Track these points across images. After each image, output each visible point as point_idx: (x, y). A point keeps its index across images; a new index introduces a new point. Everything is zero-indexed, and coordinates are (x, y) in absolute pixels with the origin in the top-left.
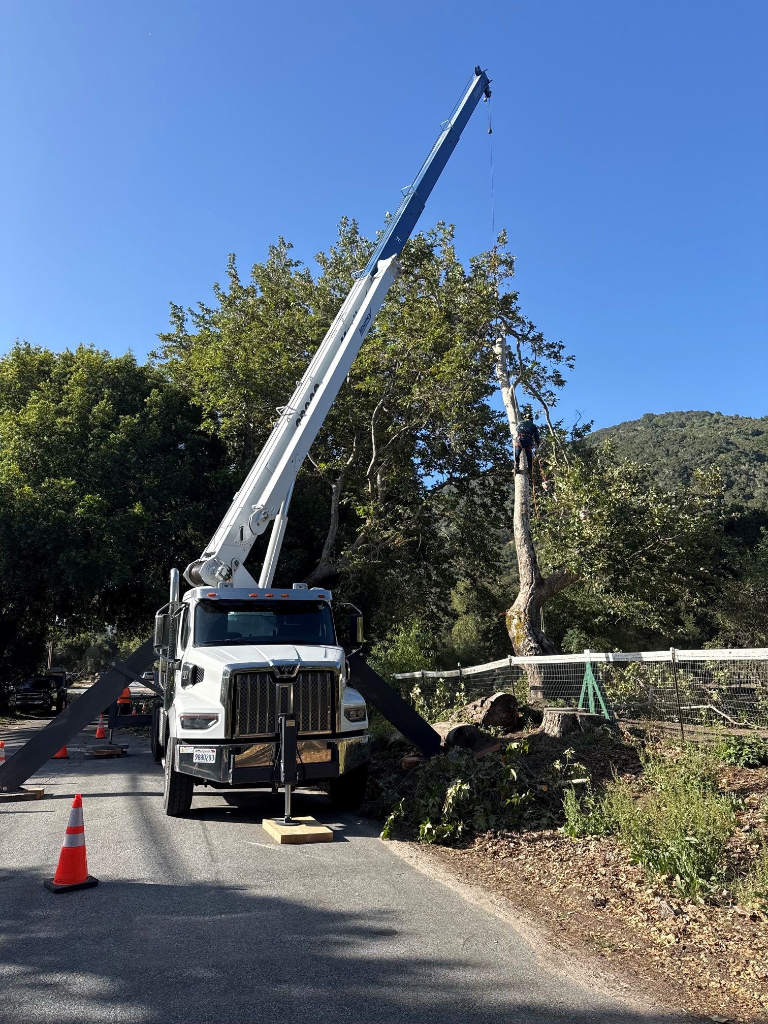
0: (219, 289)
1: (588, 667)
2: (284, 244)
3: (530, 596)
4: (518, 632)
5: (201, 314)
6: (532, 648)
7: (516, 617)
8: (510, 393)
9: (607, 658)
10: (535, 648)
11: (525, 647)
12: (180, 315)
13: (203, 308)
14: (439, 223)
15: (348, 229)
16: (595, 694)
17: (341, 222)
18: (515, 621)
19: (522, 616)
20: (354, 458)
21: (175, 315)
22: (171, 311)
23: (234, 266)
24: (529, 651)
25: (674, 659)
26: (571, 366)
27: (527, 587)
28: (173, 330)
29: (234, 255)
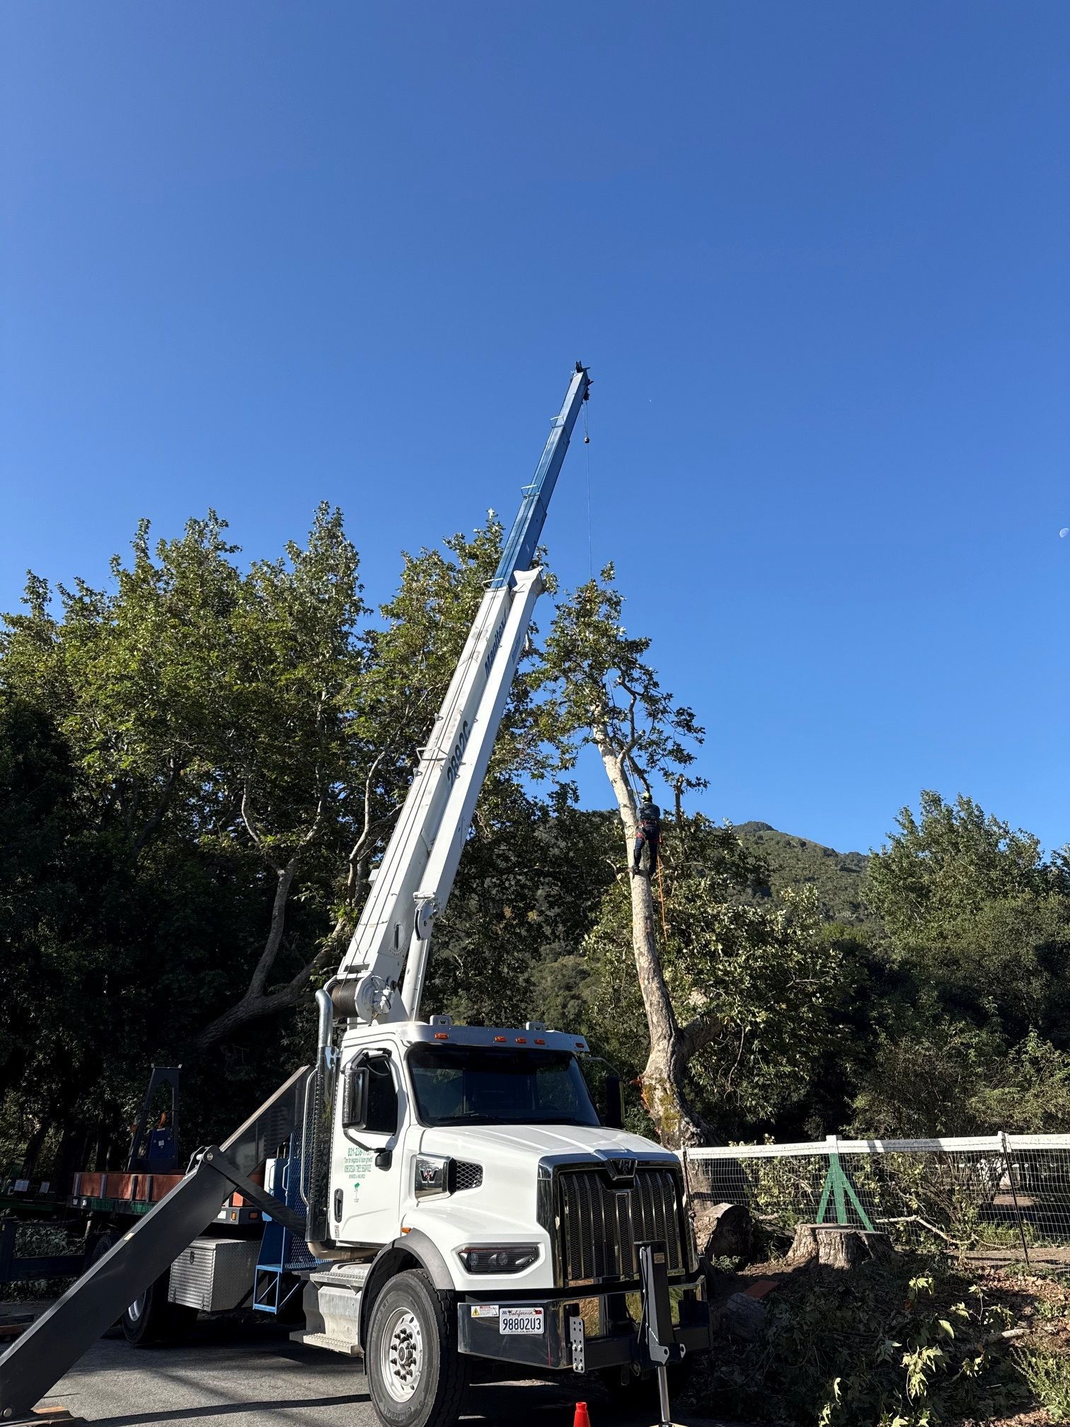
0: (119, 564)
1: (835, 1162)
2: (216, 519)
3: (672, 1056)
4: (666, 1110)
5: (78, 595)
6: (693, 1134)
7: (658, 1086)
8: (619, 765)
9: (872, 1147)
10: (697, 1134)
11: (682, 1133)
12: (41, 590)
13: (83, 587)
14: (457, 536)
15: (328, 518)
16: (848, 1202)
17: (320, 508)
18: (659, 1094)
19: (668, 1085)
20: (316, 832)
21: (32, 590)
22: (27, 583)
23: (146, 536)
24: (689, 1139)
25: (1005, 1149)
26: (701, 741)
27: (665, 1042)
28: (27, 611)
29: (149, 521)
